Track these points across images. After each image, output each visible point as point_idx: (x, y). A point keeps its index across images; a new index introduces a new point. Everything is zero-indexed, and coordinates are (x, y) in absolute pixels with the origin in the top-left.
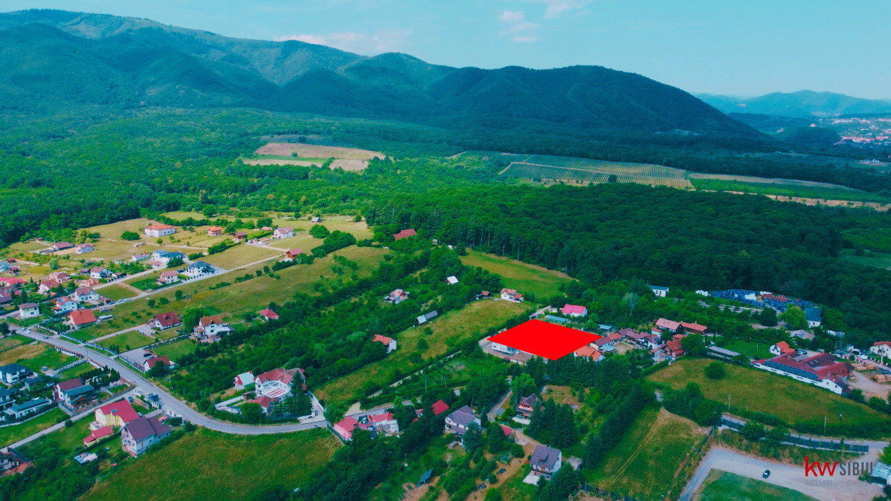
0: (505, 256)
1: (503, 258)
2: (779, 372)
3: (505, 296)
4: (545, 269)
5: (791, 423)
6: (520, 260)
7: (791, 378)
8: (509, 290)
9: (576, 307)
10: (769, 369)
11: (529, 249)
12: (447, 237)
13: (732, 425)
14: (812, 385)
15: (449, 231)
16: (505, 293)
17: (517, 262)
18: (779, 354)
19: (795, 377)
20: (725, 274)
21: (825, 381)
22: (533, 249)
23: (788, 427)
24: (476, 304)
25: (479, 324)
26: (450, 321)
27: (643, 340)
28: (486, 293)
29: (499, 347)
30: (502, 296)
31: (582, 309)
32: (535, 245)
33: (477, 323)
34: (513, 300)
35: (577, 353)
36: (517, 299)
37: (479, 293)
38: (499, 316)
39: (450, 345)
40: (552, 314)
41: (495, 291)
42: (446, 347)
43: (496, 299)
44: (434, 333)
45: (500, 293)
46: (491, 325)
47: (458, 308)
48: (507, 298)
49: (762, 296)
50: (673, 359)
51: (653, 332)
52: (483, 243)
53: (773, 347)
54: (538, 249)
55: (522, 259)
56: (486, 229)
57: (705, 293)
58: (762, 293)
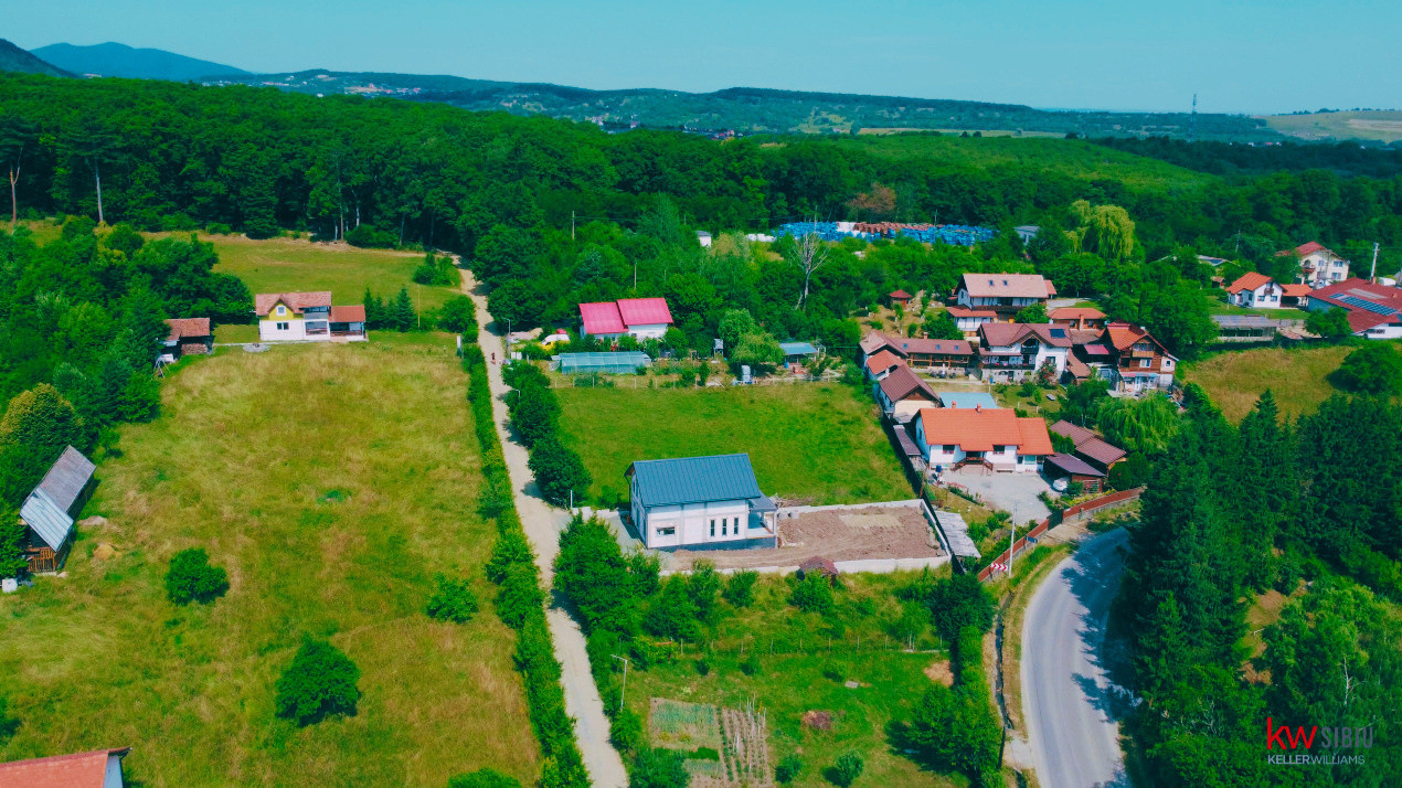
3: (280, 328)
6: (108, 221)
8: (295, 298)
9: (633, 308)
11: (148, 171)
16: (282, 314)
18: (1276, 305)
22: (170, 167)
24: (198, 377)
25: (376, 456)
26: (209, 483)
27: (1016, 350)
28: (201, 326)
29: (693, 525)
30: (268, 330)
31: (658, 308)
32: (176, 156)
33: (358, 454)
34: (327, 336)
35: (948, 448)
36: (340, 328)
37: (166, 332)
38: (389, 406)
39: (449, 608)
40: (559, 348)
41: (217, 319)
42: (448, 636)
43: (248, 346)
44: (236, 580)
45: (248, 318)
46: (432, 447)
47: (148, 411)
48: (296, 331)
49: (860, 228)
50: (1166, 380)
51: (961, 325)
53: (1261, 290)
54: (192, 166)
55: (117, 218)
57: (762, 238)
58: (845, 224)
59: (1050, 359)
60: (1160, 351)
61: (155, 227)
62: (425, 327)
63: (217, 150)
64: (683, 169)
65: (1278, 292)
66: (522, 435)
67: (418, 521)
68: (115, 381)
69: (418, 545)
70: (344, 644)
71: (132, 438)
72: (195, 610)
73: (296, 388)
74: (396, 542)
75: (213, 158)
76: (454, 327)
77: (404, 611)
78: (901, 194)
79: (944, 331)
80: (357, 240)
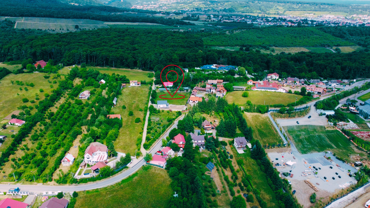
0: (105, 66)
1: (105, 68)
2: (263, 90)
3: (132, 84)
4: (130, 69)
5: (286, 105)
7: (267, 91)
8: (134, 81)
9: (169, 83)
10: (259, 90)
11: (119, 61)
12: (70, 61)
13: (273, 111)
14: (275, 92)
15: (70, 58)
16: (132, 83)
17: (113, 68)
19: (268, 90)
21: (279, 89)
23: (285, 106)
24: (124, 90)
25: (139, 99)
26: (125, 100)
27: (209, 90)
28: (124, 84)
29: (162, 106)
30: (131, 84)
32: (122, 59)
33: (137, 98)
34: (137, 85)
35: (192, 101)
36: (138, 84)
37: (121, 85)
38: (141, 93)
39: (141, 110)
40: (160, 87)
41: (126, 83)
42: (140, 112)
43: (129, 86)
44: (127, 107)
45: (129, 83)
46: (143, 98)
47: (120, 94)
48: (134, 85)
49: (216, 66)
50: (225, 94)
51: (207, 86)
52: (90, 62)
53: (250, 82)
54: (124, 61)
55: (115, 67)
56: (91, 55)
57: (199, 68)
58: (214, 65)
59: (213, 91)
60: (224, 91)
61: (120, 68)
62: (147, 84)
63: (127, 59)
65: (252, 83)
66: (152, 96)
67: (140, 104)
68: (118, 91)
69: (140, 106)
70: (133, 112)
71: (120, 96)
72: (124, 109)
73: (133, 92)
74: (138, 106)
75: (126, 60)
76: (150, 84)
77: (138, 110)
78: (225, 60)
79: (204, 87)
80: (143, 70)
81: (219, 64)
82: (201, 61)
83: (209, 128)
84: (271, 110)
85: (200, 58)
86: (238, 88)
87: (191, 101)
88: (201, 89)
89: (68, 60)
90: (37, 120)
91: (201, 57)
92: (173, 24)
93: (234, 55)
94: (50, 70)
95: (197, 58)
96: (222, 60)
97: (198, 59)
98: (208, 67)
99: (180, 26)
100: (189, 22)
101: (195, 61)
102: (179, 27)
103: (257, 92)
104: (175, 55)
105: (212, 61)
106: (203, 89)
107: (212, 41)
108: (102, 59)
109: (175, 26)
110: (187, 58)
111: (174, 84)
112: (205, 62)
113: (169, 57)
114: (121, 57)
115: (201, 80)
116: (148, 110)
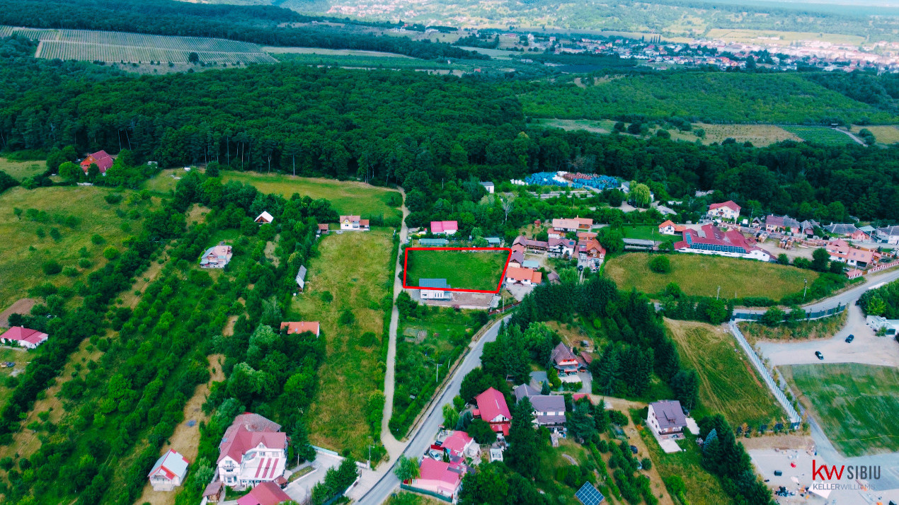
0: (272, 171)
1: (270, 175)
2: (706, 252)
3: (347, 225)
4: (337, 182)
5: (778, 300)
6: (296, 174)
7: (719, 256)
8: (350, 217)
9: (446, 223)
10: (695, 251)
11: (309, 158)
12: (176, 155)
14: (741, 258)
15: (178, 147)
16: (347, 222)
17: (293, 177)
18: (672, 233)
19: (722, 253)
20: (526, 159)
21: (753, 252)
22: (315, 157)
23: (776, 304)
24: (325, 243)
25: (366, 270)
26: (329, 275)
27: (557, 247)
28: (325, 226)
29: (431, 294)
30: (343, 226)
31: (454, 224)
32: (317, 153)
33: (362, 269)
34: (358, 229)
35: (512, 279)
36: (362, 227)
37: (317, 228)
38: (371, 254)
39: (375, 307)
40: (422, 237)
41: (329, 222)
42: (372, 312)
43: (337, 231)
44: (335, 297)
45: (337, 222)
46: (379, 268)
47: (315, 255)
48: (350, 227)
49: (564, 177)
50: (601, 261)
51: (550, 236)
52: (231, 158)
53: (667, 228)
54: (322, 157)
55: (299, 173)
56: (234, 139)
57: (520, 182)
58: (561, 173)
59: (567, 251)
60: (599, 252)
61: (310, 176)
62: (386, 226)
63: (330, 152)
64: (494, 153)
65: (673, 229)
66: (402, 263)
67: (371, 288)
68: (309, 247)
69: (371, 293)
70: (353, 312)
71: (314, 262)
72: (327, 303)
73: (349, 248)
74: (366, 292)
75: (329, 155)
76: (395, 226)
77: (365, 307)
78: (589, 161)
79: (543, 238)
80: (373, 183)
81: (572, 170)
82: (526, 162)
83: (570, 366)
84: (738, 316)
85: (524, 154)
86: (637, 245)
87: (509, 280)
88: (535, 243)
89: (172, 154)
90: (81, 333)
91: (528, 152)
92: (436, 55)
93: (612, 148)
94: (123, 181)
95: (514, 154)
96: (580, 159)
97: (517, 157)
98: (544, 177)
99: (452, 62)
100: (474, 52)
101: (510, 162)
102: (449, 62)
103: (690, 257)
104: (458, 146)
105: (554, 161)
106: (540, 244)
107: (543, 103)
108: (264, 152)
109: (442, 62)
110: (489, 154)
111: (460, 227)
112: (536, 164)
113: (442, 151)
114: (315, 147)
115: (532, 218)
116: (395, 307)
